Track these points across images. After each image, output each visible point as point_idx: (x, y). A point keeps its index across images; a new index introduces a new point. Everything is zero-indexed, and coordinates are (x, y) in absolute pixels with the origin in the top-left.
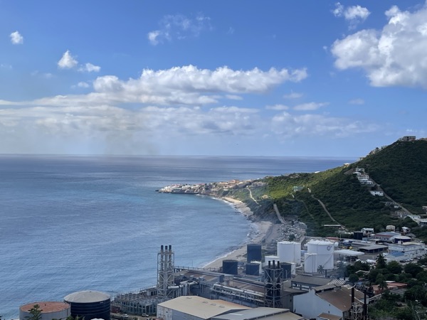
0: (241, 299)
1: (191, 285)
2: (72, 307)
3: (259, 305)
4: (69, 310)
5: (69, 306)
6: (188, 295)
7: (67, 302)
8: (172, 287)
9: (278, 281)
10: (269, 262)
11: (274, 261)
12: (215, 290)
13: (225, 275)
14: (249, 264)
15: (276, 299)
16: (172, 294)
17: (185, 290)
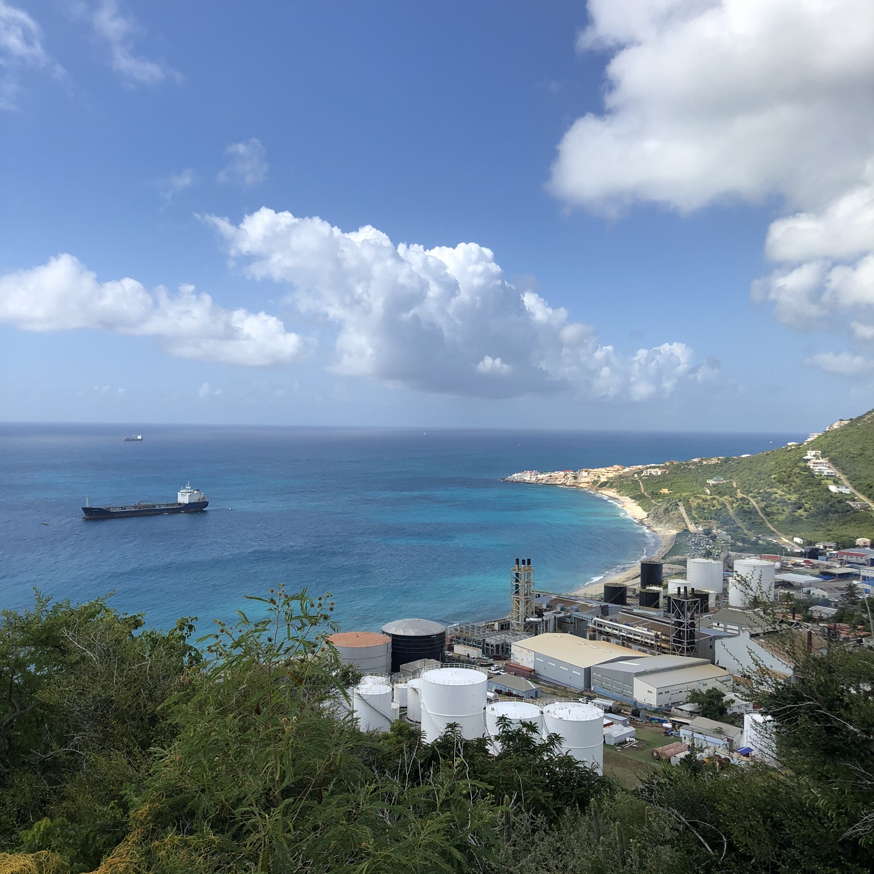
0: (636, 642)
1: (560, 618)
2: (393, 640)
3: (662, 651)
4: (390, 645)
5: (389, 640)
6: (555, 631)
7: (387, 634)
8: (531, 619)
9: (692, 618)
10: (679, 588)
11: (685, 588)
12: (596, 627)
13: (610, 605)
14: (644, 590)
15: (688, 643)
16: (532, 629)
17: (551, 626)
